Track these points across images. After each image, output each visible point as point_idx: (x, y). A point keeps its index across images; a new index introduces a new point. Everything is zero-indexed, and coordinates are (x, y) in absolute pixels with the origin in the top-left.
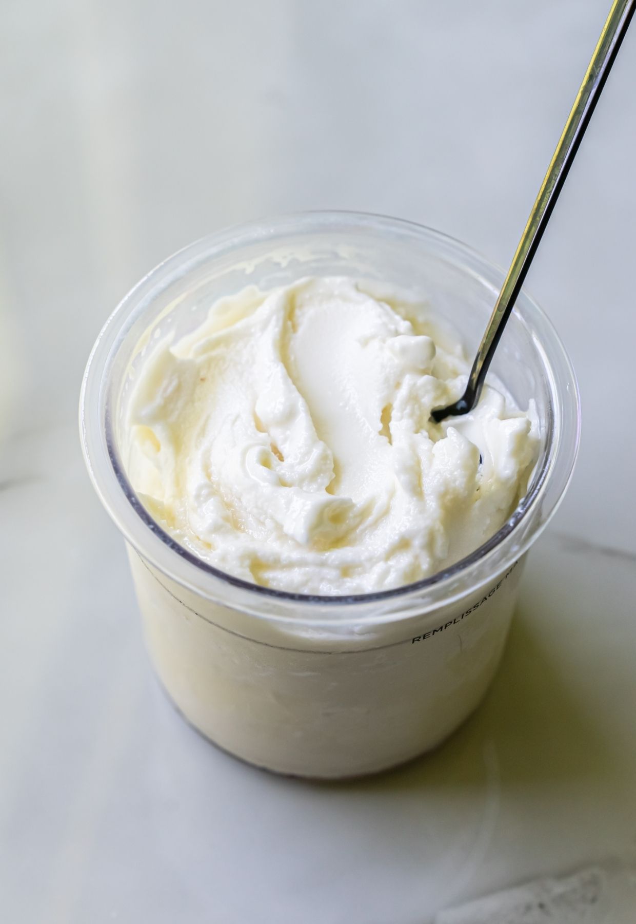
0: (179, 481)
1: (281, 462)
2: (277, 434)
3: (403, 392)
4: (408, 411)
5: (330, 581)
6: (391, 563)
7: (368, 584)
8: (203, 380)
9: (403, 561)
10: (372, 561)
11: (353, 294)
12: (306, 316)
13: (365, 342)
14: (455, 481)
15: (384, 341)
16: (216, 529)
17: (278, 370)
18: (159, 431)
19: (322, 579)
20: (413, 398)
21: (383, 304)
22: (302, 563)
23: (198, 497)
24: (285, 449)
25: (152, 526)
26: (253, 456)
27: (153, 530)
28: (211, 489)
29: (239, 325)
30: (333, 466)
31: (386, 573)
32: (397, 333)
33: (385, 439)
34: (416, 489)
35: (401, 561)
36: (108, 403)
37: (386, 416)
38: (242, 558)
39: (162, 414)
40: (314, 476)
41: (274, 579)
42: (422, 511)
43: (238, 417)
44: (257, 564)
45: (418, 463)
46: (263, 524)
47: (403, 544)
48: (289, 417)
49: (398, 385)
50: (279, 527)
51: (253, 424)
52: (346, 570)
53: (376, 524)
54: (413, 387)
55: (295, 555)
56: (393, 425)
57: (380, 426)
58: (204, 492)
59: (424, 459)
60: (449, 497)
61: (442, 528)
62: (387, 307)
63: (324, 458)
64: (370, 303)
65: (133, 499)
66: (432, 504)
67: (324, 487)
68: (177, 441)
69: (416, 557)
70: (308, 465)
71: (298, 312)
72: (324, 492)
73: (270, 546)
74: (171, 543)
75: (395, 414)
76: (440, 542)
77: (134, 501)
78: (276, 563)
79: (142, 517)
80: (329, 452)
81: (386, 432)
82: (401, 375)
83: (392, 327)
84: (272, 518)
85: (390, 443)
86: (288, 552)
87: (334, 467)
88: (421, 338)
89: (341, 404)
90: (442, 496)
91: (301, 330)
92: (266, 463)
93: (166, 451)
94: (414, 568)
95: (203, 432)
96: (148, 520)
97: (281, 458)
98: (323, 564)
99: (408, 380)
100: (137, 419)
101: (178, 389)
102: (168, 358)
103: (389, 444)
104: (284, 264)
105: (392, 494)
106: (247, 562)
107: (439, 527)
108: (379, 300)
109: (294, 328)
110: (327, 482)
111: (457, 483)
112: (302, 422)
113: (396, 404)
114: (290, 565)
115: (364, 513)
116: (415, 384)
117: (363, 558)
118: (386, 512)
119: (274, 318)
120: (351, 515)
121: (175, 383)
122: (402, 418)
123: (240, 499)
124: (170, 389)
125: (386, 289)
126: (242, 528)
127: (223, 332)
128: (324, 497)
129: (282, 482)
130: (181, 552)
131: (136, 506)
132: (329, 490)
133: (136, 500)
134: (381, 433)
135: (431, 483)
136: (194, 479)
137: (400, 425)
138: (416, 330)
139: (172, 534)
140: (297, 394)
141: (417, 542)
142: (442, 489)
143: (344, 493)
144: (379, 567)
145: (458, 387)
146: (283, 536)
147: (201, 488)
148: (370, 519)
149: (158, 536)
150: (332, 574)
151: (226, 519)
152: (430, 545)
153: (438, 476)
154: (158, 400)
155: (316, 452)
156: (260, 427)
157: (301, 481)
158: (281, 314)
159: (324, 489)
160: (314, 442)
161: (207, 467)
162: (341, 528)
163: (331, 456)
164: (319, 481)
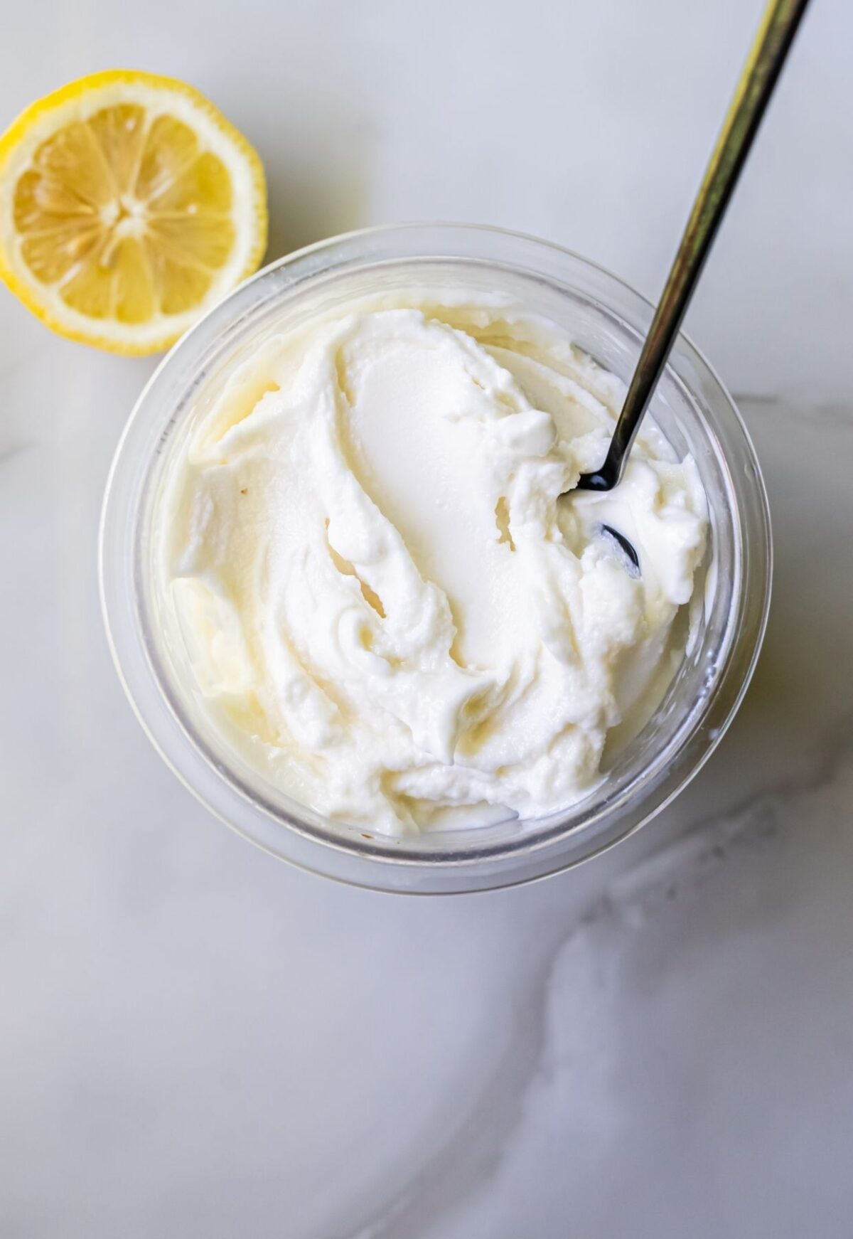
1: (383, 620)
2: (368, 575)
3: (521, 485)
4: (530, 512)
5: (483, 782)
6: (557, 753)
8: (244, 492)
10: (531, 756)
11: (420, 333)
12: (363, 373)
13: (455, 420)
14: (618, 634)
15: (482, 421)
16: (327, 741)
17: (350, 486)
19: (472, 778)
20: (536, 492)
22: (442, 763)
23: (290, 698)
26: (347, 627)
28: (304, 681)
30: (451, 617)
31: (553, 772)
33: (506, 547)
34: (572, 657)
35: (569, 750)
38: (369, 779)
39: (205, 560)
40: (432, 641)
41: (411, 787)
42: (584, 684)
43: (307, 553)
44: (388, 777)
45: (567, 612)
47: (568, 729)
48: (380, 552)
49: (512, 477)
50: (406, 730)
51: (331, 562)
52: (499, 771)
53: (525, 694)
54: (533, 480)
57: (497, 532)
58: (299, 687)
59: (570, 600)
60: (613, 654)
61: (611, 701)
63: (439, 613)
66: (596, 674)
67: (447, 654)
68: (235, 591)
69: (585, 738)
70: (421, 629)
71: (349, 373)
72: (451, 667)
73: (398, 749)
75: (514, 513)
78: (410, 767)
80: (444, 598)
81: (506, 537)
82: (516, 463)
83: (491, 388)
84: (393, 714)
85: (513, 549)
86: (422, 752)
87: (454, 618)
88: (537, 420)
89: (437, 502)
90: (605, 657)
91: (360, 397)
92: (366, 636)
95: (264, 573)
97: (382, 613)
99: (524, 471)
101: (216, 512)
103: (512, 552)
105: (538, 655)
106: (376, 784)
107: (608, 701)
109: (350, 397)
110: (448, 644)
112: (398, 560)
113: (514, 500)
114: (428, 765)
115: (508, 687)
116: (535, 477)
117: (521, 755)
118: (535, 679)
119: (322, 395)
120: (493, 696)
121: (209, 506)
122: (525, 521)
124: (206, 517)
129: (394, 664)
132: (455, 654)
134: (501, 541)
135: (591, 644)
136: (281, 671)
137: (525, 529)
138: (533, 401)
140: (381, 520)
141: (585, 725)
142: (605, 649)
144: (544, 765)
147: (290, 686)
148: (516, 694)
150: (482, 775)
151: (333, 718)
152: (601, 721)
153: (596, 634)
154: (195, 541)
155: (428, 610)
156: (344, 566)
157: (418, 651)
158: (330, 388)
159: (448, 657)
160: (421, 592)
161: (290, 644)
162: (482, 715)
163: (446, 607)
164: (439, 645)
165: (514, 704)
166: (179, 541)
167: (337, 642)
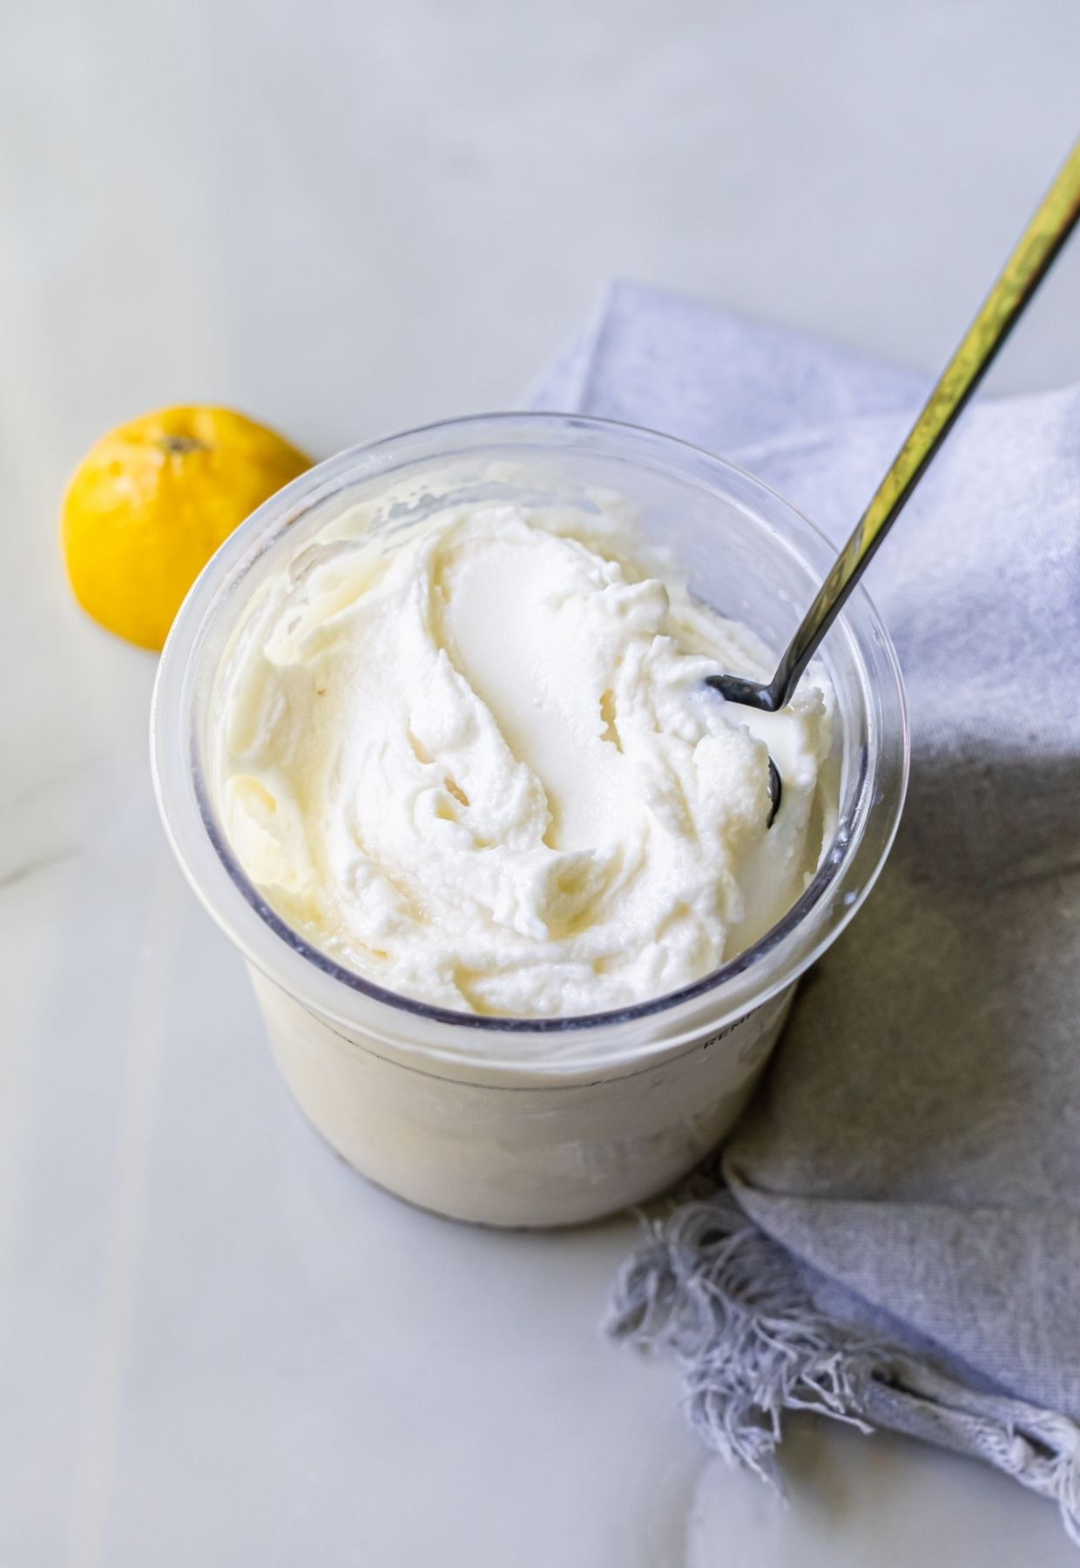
0: (315, 857)
1: (466, 808)
2: (451, 762)
3: (628, 670)
4: (637, 700)
5: (578, 984)
6: (667, 942)
7: (638, 984)
8: (321, 693)
9: (682, 938)
10: (636, 943)
11: (523, 532)
12: (460, 576)
13: (557, 603)
14: (738, 804)
15: (586, 598)
16: (391, 928)
18: (270, 784)
19: (566, 980)
20: (645, 677)
21: (569, 541)
22: (529, 962)
23: (351, 884)
24: (464, 784)
25: (301, 949)
26: (425, 803)
27: (303, 954)
28: (370, 866)
29: (363, 601)
30: (545, 802)
31: (662, 958)
32: (603, 585)
33: (611, 745)
34: (684, 827)
35: (681, 937)
36: (195, 762)
37: (608, 714)
38: (440, 969)
39: (272, 755)
40: (522, 823)
41: (492, 993)
42: (698, 858)
43: (386, 745)
44: (463, 975)
45: (677, 782)
46: (459, 908)
47: (680, 911)
48: (467, 732)
49: (618, 661)
50: (485, 913)
51: (411, 752)
52: (600, 964)
53: (630, 883)
54: (641, 660)
55: (517, 951)
56: (619, 722)
57: (603, 727)
58: (361, 873)
59: (684, 775)
60: (733, 830)
61: (732, 880)
62: (578, 545)
63: (532, 793)
64: (551, 544)
65: (263, 909)
66: (711, 845)
67: (539, 837)
68: (302, 795)
69: (701, 928)
70: (511, 807)
71: (447, 572)
72: (542, 847)
73: (476, 943)
74: (336, 971)
75: (621, 705)
76: (732, 898)
77: (266, 913)
78: (490, 968)
79: (283, 937)
80: (537, 781)
81: (611, 735)
82: (623, 644)
83: (594, 575)
84: (472, 899)
85: (619, 749)
86: (505, 948)
87: (549, 802)
88: (645, 584)
89: (535, 701)
90: (724, 829)
91: (456, 598)
92: (444, 812)
93: (286, 810)
94: (702, 944)
95: (337, 774)
96: (291, 938)
97: (465, 802)
98: (564, 959)
99: (632, 653)
100: (235, 765)
101: (288, 712)
102: (265, 668)
103: (619, 753)
104: (413, 502)
105: (645, 836)
106: (449, 975)
107: (728, 878)
108: (562, 535)
109: (446, 594)
110: (541, 828)
111: (743, 807)
112: (488, 740)
113: (620, 690)
114: (512, 967)
115: (610, 871)
116: (644, 656)
117: (622, 941)
118: (642, 864)
119: (415, 584)
120: (591, 877)
121: (281, 705)
122: (631, 712)
123: (415, 874)
124: (276, 715)
126: (426, 916)
127: (339, 616)
128: (547, 857)
129: (479, 843)
130: (354, 983)
131: (270, 921)
132: (549, 840)
133: (269, 910)
134: (603, 738)
135: (704, 813)
137: (631, 721)
138: (629, 575)
139: (324, 947)
140: (471, 697)
141: (700, 906)
142: (722, 818)
143: (573, 844)
144: (650, 953)
146: (490, 925)
147: (352, 869)
148: (621, 878)
149: (312, 962)
150: (577, 970)
151: (402, 910)
152: (719, 907)
153: (712, 801)
154: (262, 737)
155: (520, 783)
156: (423, 756)
157: (505, 834)
158: (424, 578)
159: (541, 842)
160: (512, 771)
161: (358, 839)
162: (580, 899)
163: (540, 788)
164: (531, 828)
165: (615, 894)
166: (244, 737)
167: (412, 820)
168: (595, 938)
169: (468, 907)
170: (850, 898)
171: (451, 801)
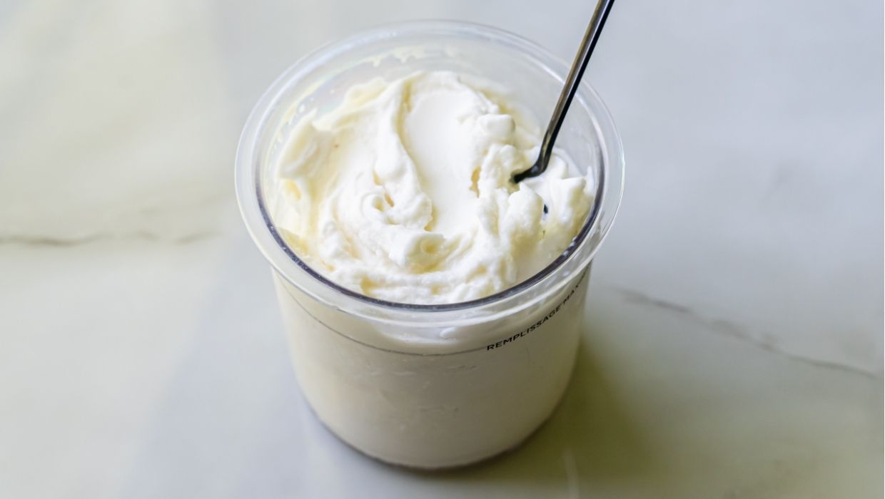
0: (313, 220)
1: (391, 207)
2: (390, 186)
3: (489, 158)
4: (493, 171)
5: (423, 298)
6: (472, 284)
7: (451, 299)
8: (337, 146)
9: (481, 283)
10: (456, 282)
11: (456, 85)
12: (419, 101)
13: (462, 120)
14: (524, 223)
15: (476, 118)
16: (337, 255)
17: (394, 140)
18: (299, 184)
19: (418, 295)
20: (497, 162)
21: (479, 93)
22: (402, 283)
23: (325, 231)
24: (394, 198)
25: (285, 248)
26: (369, 200)
27: (285, 251)
28: (336, 225)
29: (367, 105)
30: (431, 211)
31: (466, 291)
32: (486, 113)
33: (473, 194)
34: (493, 228)
35: (479, 282)
37: (475, 177)
38: (356, 277)
39: (303, 171)
40: (416, 218)
42: (497, 245)
43: (362, 174)
44: (367, 283)
45: (497, 209)
46: (374, 253)
47: (481, 270)
48: (399, 174)
49: (486, 152)
50: (385, 255)
51: (372, 179)
52: (436, 289)
53: (461, 255)
54: (497, 154)
55: (397, 277)
56: (481, 183)
57: (470, 183)
58: (330, 227)
59: (501, 206)
60: (518, 236)
61: (511, 259)
62: (482, 95)
63: (425, 204)
64: (469, 92)
65: (272, 228)
66: (505, 240)
67: (423, 226)
68: (314, 192)
69: (491, 280)
70: (412, 209)
71: (412, 98)
72: (423, 229)
73: (376, 268)
74: (299, 262)
75: (482, 174)
76: (510, 269)
78: (382, 283)
79: (278, 241)
80: (429, 200)
81: (475, 188)
82: (488, 144)
83: (483, 109)
84: (381, 248)
85: (478, 196)
86: (392, 275)
87: (433, 212)
88: (504, 117)
90: (514, 235)
91: (414, 111)
92: (379, 207)
93: (305, 198)
94: (489, 287)
95: (334, 185)
96: (282, 244)
97: (391, 204)
98: (418, 284)
99: (493, 149)
100: (284, 174)
101: (317, 153)
102: (310, 129)
103: (476, 197)
104: (404, 60)
105: (475, 233)
106: (360, 281)
107: (510, 259)
108: (475, 90)
109: (409, 109)
110: (425, 223)
111: (526, 225)
112: (409, 179)
113: (484, 167)
114: (393, 285)
115: (453, 246)
116: (498, 152)
117: (449, 280)
118: (469, 247)
119: (393, 101)
120: (442, 247)
121: (315, 148)
122: (487, 177)
123: (357, 234)
124: (311, 152)
125: (483, 83)
126: (359, 256)
127: (354, 111)
128: (422, 232)
129: (390, 221)
130: (306, 268)
131: (273, 233)
132: (427, 228)
133: (274, 229)
134: (471, 189)
135: (505, 224)
136: (324, 217)
137: (486, 183)
138: (502, 110)
139: (303, 258)
140: (407, 157)
141: (492, 269)
142: (514, 229)
143: (439, 230)
144: (462, 287)
145: (533, 155)
146: (389, 262)
147: (328, 224)
148: (457, 252)
150: (424, 291)
151: (346, 248)
152: (502, 271)
153: (511, 220)
154: (301, 161)
155: (419, 200)
156: (377, 181)
157: (406, 221)
158: (399, 100)
160: (417, 192)
161: (334, 211)
162: (434, 257)
163: (431, 204)
164: (420, 222)
165: (453, 258)
167: (361, 207)
168: (436, 276)
169: (379, 253)
170: (566, 274)
171: (385, 202)
